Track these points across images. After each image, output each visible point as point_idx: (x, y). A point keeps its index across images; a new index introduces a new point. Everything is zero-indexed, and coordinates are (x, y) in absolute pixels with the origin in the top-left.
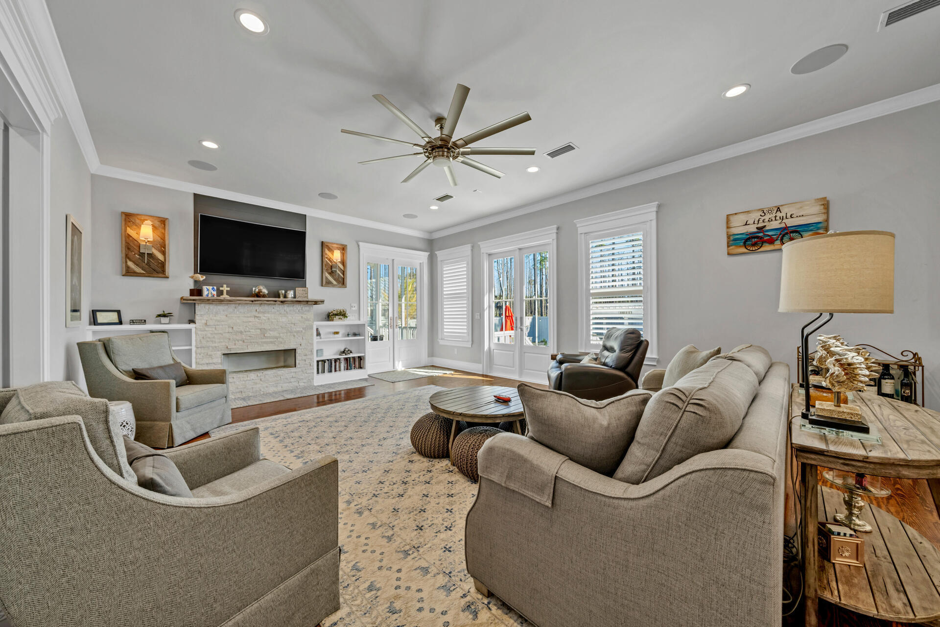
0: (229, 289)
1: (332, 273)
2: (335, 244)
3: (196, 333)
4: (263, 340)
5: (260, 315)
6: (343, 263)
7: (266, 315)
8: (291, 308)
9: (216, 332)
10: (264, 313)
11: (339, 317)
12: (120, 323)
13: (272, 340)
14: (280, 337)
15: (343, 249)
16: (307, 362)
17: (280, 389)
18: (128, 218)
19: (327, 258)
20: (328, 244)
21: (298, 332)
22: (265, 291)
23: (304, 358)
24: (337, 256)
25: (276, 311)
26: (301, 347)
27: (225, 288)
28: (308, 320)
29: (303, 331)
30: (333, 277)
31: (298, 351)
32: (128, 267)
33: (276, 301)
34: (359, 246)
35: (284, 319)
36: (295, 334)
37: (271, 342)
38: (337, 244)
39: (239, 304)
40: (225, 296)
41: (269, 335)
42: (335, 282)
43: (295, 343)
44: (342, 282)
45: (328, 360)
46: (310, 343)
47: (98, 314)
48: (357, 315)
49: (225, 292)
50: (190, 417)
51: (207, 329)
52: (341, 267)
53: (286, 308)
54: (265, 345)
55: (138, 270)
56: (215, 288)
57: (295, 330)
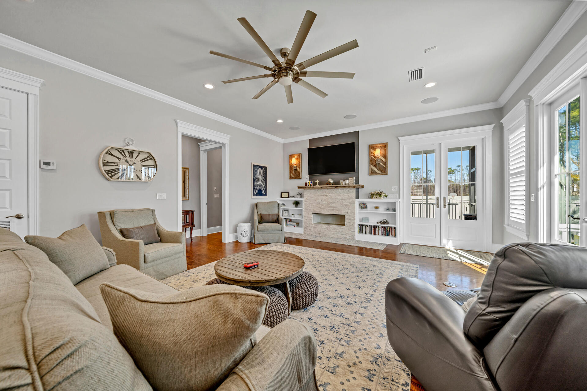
0: (319, 182)
1: (375, 166)
2: (378, 144)
3: (304, 203)
4: (329, 208)
5: (327, 195)
6: (385, 156)
7: (330, 195)
8: (343, 191)
9: (310, 202)
10: (329, 193)
11: (376, 196)
12: (288, 197)
13: (333, 208)
14: (337, 207)
15: (385, 146)
16: (351, 224)
17: (336, 237)
18: (291, 157)
19: (372, 155)
20: (373, 146)
21: (346, 205)
22: (332, 181)
23: (350, 221)
24: (378, 152)
25: (335, 192)
26: (348, 214)
27: (317, 181)
28: (351, 198)
29: (349, 205)
30: (377, 168)
31: (346, 217)
32: (291, 176)
33: (332, 187)
34: (399, 140)
35: (338, 197)
36: (345, 206)
37: (333, 210)
38: (380, 144)
39: (319, 189)
40: (317, 185)
41: (331, 206)
42: (378, 172)
43: (345, 212)
44: (384, 171)
46: (353, 213)
47: (283, 194)
48: (397, 195)
49: (317, 183)
50: (263, 235)
51: (307, 201)
52: (383, 159)
53: (340, 191)
54: (329, 211)
55: (293, 177)
56: (312, 181)
57: (344, 203)
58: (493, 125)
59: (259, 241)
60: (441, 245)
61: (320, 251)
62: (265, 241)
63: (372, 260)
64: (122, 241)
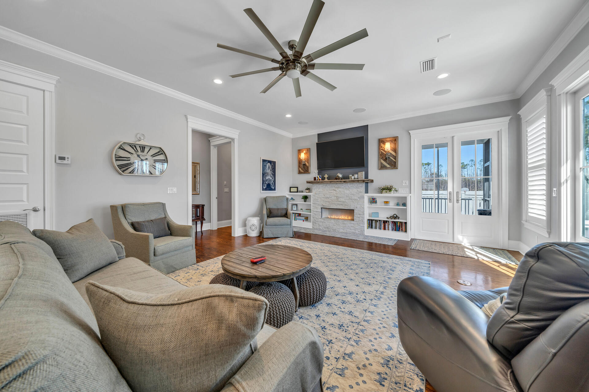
0: (328, 176)
1: (385, 160)
2: (388, 138)
3: (313, 197)
4: (338, 203)
5: (336, 189)
6: (395, 150)
7: (338, 189)
8: (352, 185)
9: (319, 197)
10: (338, 188)
11: (386, 191)
12: (297, 192)
13: (342, 203)
14: (345, 202)
15: (395, 140)
16: (361, 219)
17: (345, 231)
18: (300, 151)
19: (382, 149)
20: (382, 140)
21: (355, 200)
22: (340, 176)
23: (359, 216)
24: (388, 146)
25: (344, 187)
26: (357, 209)
27: (326, 176)
28: (361, 192)
29: (358, 199)
30: (386, 162)
31: (355, 211)
32: (299, 171)
33: (341, 181)
34: (410, 134)
35: (348, 192)
36: (354, 201)
37: (342, 204)
38: (390, 138)
39: (327, 183)
40: (326, 180)
41: (340, 200)
42: (388, 166)
43: (354, 206)
44: (394, 165)
45: (379, 220)
46: (362, 207)
47: (291, 188)
48: (408, 190)
49: (326, 178)
50: (272, 229)
51: (316, 195)
52: (393, 153)
53: (349, 185)
54: (338, 205)
55: (302, 171)
56: (321, 176)
57: (353, 198)
58: (509, 118)
59: (268, 236)
60: (453, 241)
61: (329, 246)
62: (274, 236)
63: (382, 256)
64: (133, 234)
